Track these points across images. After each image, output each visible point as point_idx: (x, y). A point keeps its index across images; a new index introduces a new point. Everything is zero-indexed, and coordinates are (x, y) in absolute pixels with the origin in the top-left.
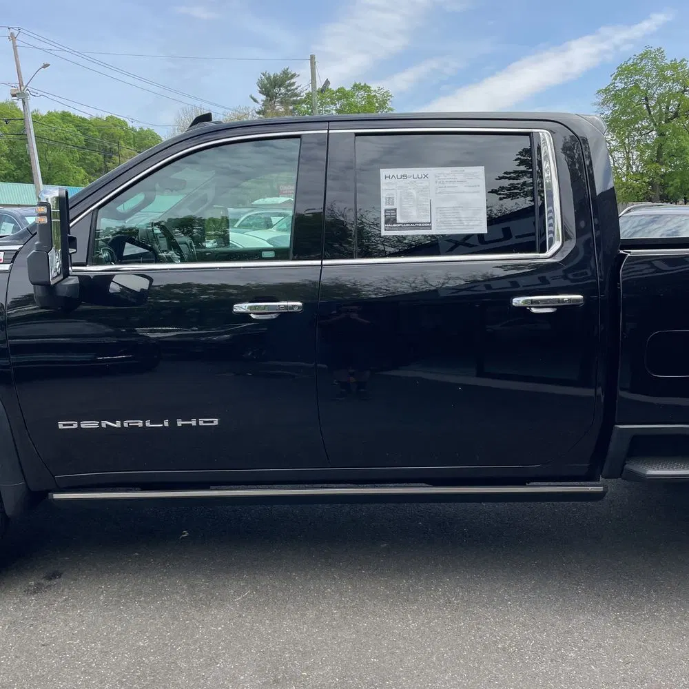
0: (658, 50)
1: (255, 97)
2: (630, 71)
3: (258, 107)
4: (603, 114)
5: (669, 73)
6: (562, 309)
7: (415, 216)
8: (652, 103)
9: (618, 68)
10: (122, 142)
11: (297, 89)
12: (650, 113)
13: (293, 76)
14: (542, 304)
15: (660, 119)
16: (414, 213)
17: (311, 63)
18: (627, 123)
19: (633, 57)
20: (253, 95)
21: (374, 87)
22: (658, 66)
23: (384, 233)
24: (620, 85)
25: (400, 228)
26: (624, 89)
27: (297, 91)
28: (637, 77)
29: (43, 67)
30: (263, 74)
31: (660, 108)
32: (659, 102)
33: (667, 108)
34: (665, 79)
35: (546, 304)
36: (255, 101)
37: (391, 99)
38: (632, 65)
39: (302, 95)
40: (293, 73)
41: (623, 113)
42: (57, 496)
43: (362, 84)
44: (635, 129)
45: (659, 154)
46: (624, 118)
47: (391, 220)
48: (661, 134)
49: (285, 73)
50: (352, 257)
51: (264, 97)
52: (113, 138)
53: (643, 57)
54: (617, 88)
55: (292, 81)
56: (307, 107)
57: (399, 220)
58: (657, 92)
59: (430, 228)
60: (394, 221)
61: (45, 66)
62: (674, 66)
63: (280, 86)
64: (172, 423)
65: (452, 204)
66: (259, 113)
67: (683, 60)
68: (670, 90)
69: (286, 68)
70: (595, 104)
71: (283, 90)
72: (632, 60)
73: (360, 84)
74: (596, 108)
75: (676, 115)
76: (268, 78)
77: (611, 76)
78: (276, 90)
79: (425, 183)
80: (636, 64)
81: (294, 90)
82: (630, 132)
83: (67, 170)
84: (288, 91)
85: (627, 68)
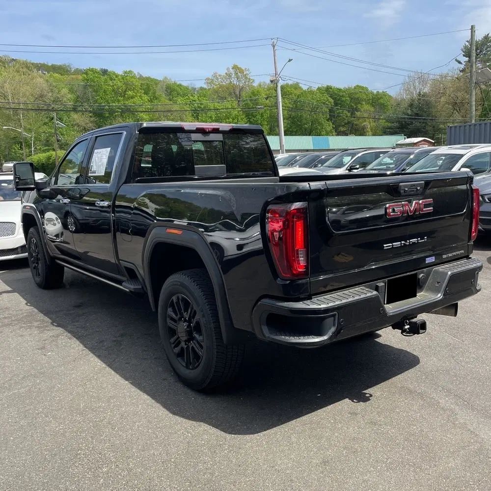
1: (459, 60)
3: (462, 67)
10: (364, 103)
17: (472, 32)
29: (289, 61)
30: (467, 41)
36: (460, 62)
51: (466, 59)
52: (358, 101)
61: (290, 60)
66: (462, 71)
69: (486, 34)
83: (320, 124)
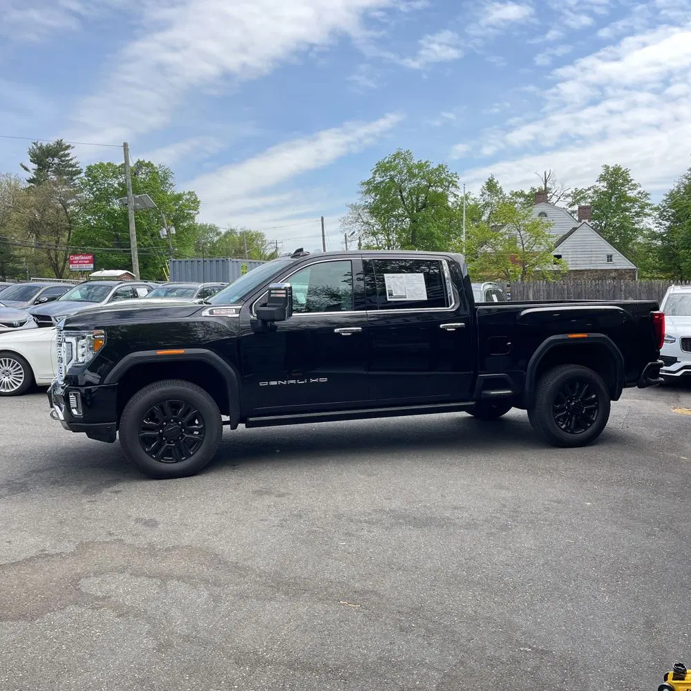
0: (407, 152)
1: (26, 166)
2: (386, 168)
4: (366, 202)
5: (416, 171)
6: (458, 329)
7: (400, 293)
8: (404, 194)
9: (376, 165)
11: (71, 159)
12: (404, 203)
13: (68, 147)
14: (450, 326)
15: (413, 209)
16: (399, 292)
18: (387, 211)
19: (388, 156)
20: (23, 164)
22: (408, 165)
23: (388, 300)
24: (378, 179)
25: (395, 298)
26: (382, 182)
27: (72, 162)
28: (392, 173)
30: (35, 144)
31: (412, 199)
32: (410, 194)
33: (418, 200)
34: (414, 176)
35: (451, 327)
36: (26, 169)
38: (388, 163)
39: (77, 166)
40: (67, 144)
41: (383, 202)
43: (147, 162)
44: (393, 216)
45: (413, 237)
46: (383, 206)
47: (391, 295)
48: (414, 221)
49: (59, 143)
50: (377, 309)
51: (36, 166)
53: (396, 157)
54: (377, 181)
55: (66, 152)
56: (88, 180)
57: (394, 294)
58: (409, 186)
59: (405, 297)
60: (392, 295)
62: (420, 166)
63: (53, 157)
64: (308, 381)
65: (413, 288)
66: (30, 181)
67: (426, 162)
68: (418, 185)
69: (59, 139)
70: (359, 192)
71: (56, 160)
72: (387, 159)
73: (144, 161)
74: (360, 196)
75: (424, 206)
76: (40, 148)
77: (372, 171)
78: (50, 160)
79: (401, 280)
80: (391, 162)
81: (69, 161)
82: (389, 218)
84: (63, 161)
85: (384, 165)
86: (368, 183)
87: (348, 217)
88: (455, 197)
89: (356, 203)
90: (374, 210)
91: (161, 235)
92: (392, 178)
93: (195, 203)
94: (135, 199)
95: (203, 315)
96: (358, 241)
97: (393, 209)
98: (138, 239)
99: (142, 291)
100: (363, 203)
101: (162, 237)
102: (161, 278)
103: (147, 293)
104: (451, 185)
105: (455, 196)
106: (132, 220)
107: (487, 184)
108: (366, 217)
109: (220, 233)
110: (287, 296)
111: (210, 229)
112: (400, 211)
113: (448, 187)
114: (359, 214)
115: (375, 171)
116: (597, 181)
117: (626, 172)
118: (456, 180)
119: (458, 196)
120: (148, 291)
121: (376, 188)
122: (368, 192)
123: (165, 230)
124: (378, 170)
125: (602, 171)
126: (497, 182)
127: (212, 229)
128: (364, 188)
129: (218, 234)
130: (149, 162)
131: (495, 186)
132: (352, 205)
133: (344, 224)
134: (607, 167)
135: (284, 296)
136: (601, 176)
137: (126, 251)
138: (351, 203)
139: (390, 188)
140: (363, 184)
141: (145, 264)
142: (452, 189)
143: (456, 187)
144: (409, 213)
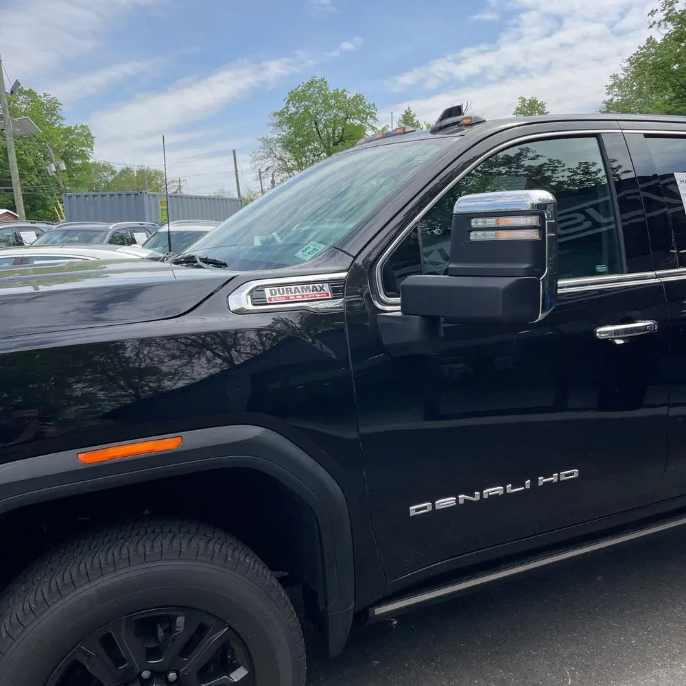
0: (322, 80)
2: (300, 97)
5: (332, 101)
8: (321, 126)
9: (289, 94)
12: (320, 136)
15: (329, 143)
18: (302, 145)
19: (302, 84)
21: (40, 93)
22: (323, 94)
24: (293, 110)
26: (296, 113)
28: (307, 103)
31: (328, 132)
32: (325, 126)
33: (334, 133)
37: (60, 107)
38: (302, 92)
41: (296, 134)
42: (379, 611)
43: (28, 89)
44: (309, 150)
46: (298, 140)
53: (310, 85)
54: (290, 112)
58: (323, 119)
62: (336, 95)
67: (344, 91)
68: (335, 117)
70: (269, 125)
72: (301, 87)
74: (271, 128)
75: (341, 139)
77: (284, 100)
80: (305, 91)
82: (305, 152)
85: (297, 94)
86: (281, 114)
87: (259, 151)
88: (373, 130)
89: (267, 137)
90: (288, 144)
91: (49, 172)
92: (306, 109)
93: (88, 139)
94: (13, 121)
95: (234, 306)
96: (271, 178)
97: (308, 143)
98: (22, 176)
99: (29, 236)
100: (276, 136)
101: (51, 174)
102: (53, 219)
103: (36, 238)
104: (369, 117)
105: (373, 128)
106: (11, 148)
107: (404, 116)
108: (279, 151)
109: (115, 172)
110: (543, 234)
111: (104, 167)
112: (316, 145)
113: (366, 119)
114: (271, 149)
115: (288, 100)
116: (514, 114)
117: (542, 105)
118: (373, 111)
119: (376, 129)
120: (37, 235)
121: (290, 119)
122: (281, 124)
123: (53, 165)
124: (292, 100)
125: (518, 104)
126: (414, 115)
127: (107, 168)
128: (277, 120)
129: (113, 172)
130: (30, 90)
131: (412, 119)
132: (263, 138)
133: (256, 159)
134: (524, 100)
135: (533, 235)
136: (518, 109)
137: (6, 191)
138: (261, 137)
139: (304, 119)
140: (275, 114)
141: (33, 206)
142: (370, 121)
143: (375, 119)
144: (325, 147)
